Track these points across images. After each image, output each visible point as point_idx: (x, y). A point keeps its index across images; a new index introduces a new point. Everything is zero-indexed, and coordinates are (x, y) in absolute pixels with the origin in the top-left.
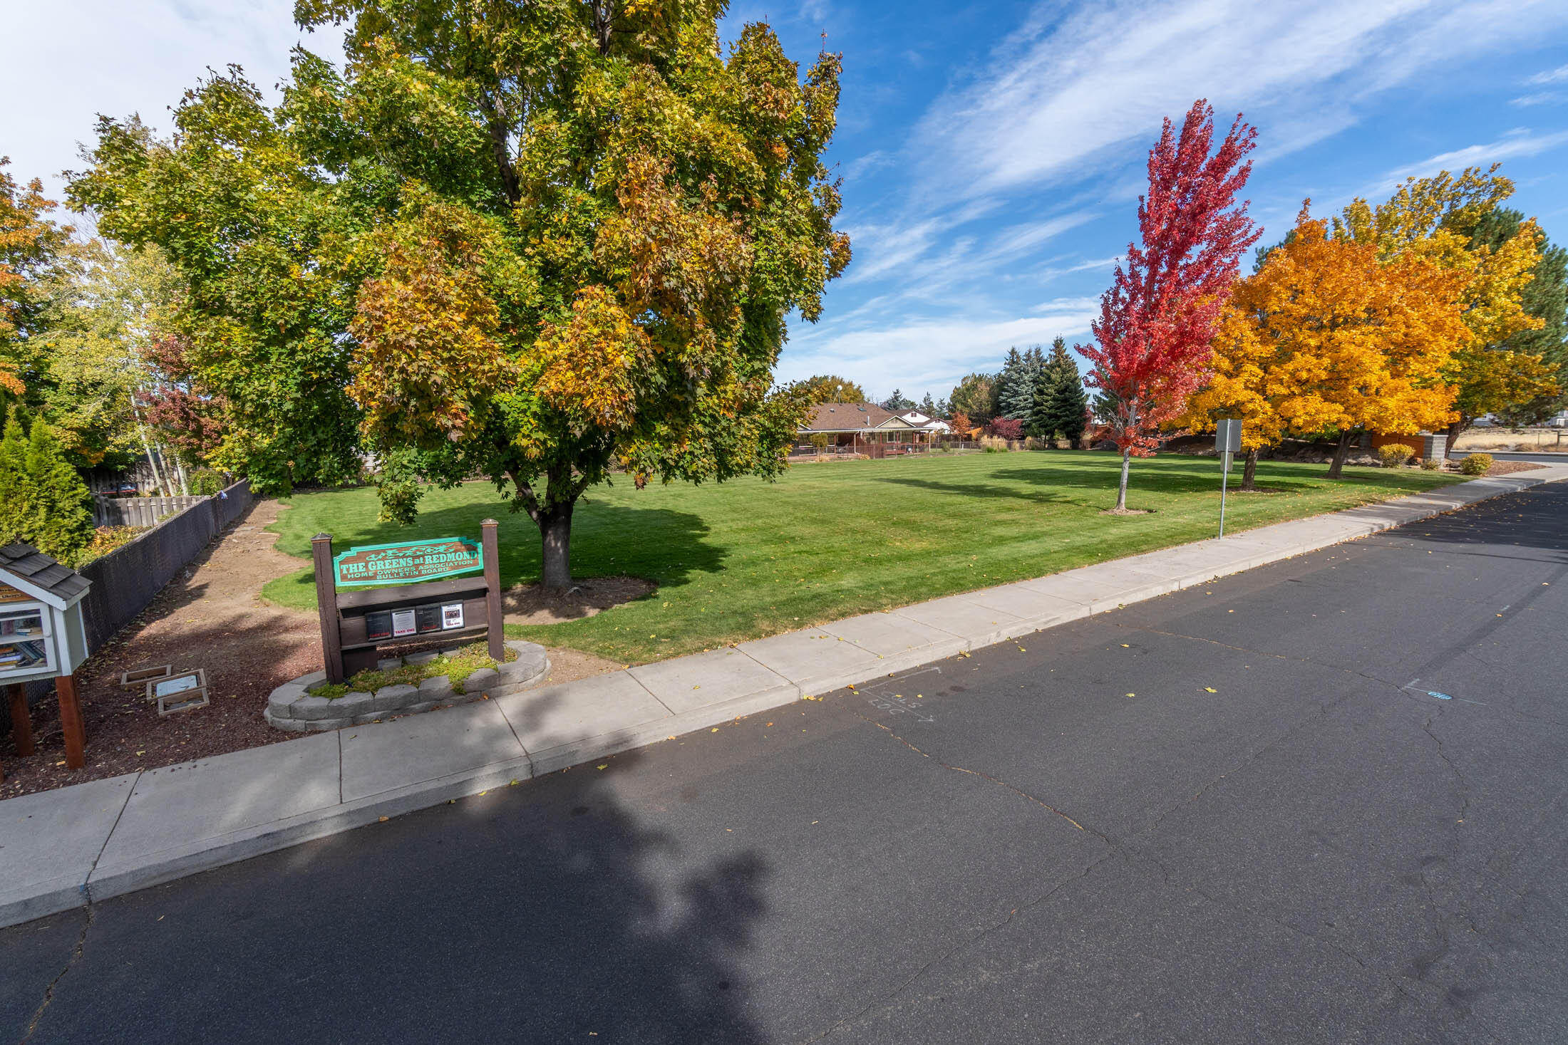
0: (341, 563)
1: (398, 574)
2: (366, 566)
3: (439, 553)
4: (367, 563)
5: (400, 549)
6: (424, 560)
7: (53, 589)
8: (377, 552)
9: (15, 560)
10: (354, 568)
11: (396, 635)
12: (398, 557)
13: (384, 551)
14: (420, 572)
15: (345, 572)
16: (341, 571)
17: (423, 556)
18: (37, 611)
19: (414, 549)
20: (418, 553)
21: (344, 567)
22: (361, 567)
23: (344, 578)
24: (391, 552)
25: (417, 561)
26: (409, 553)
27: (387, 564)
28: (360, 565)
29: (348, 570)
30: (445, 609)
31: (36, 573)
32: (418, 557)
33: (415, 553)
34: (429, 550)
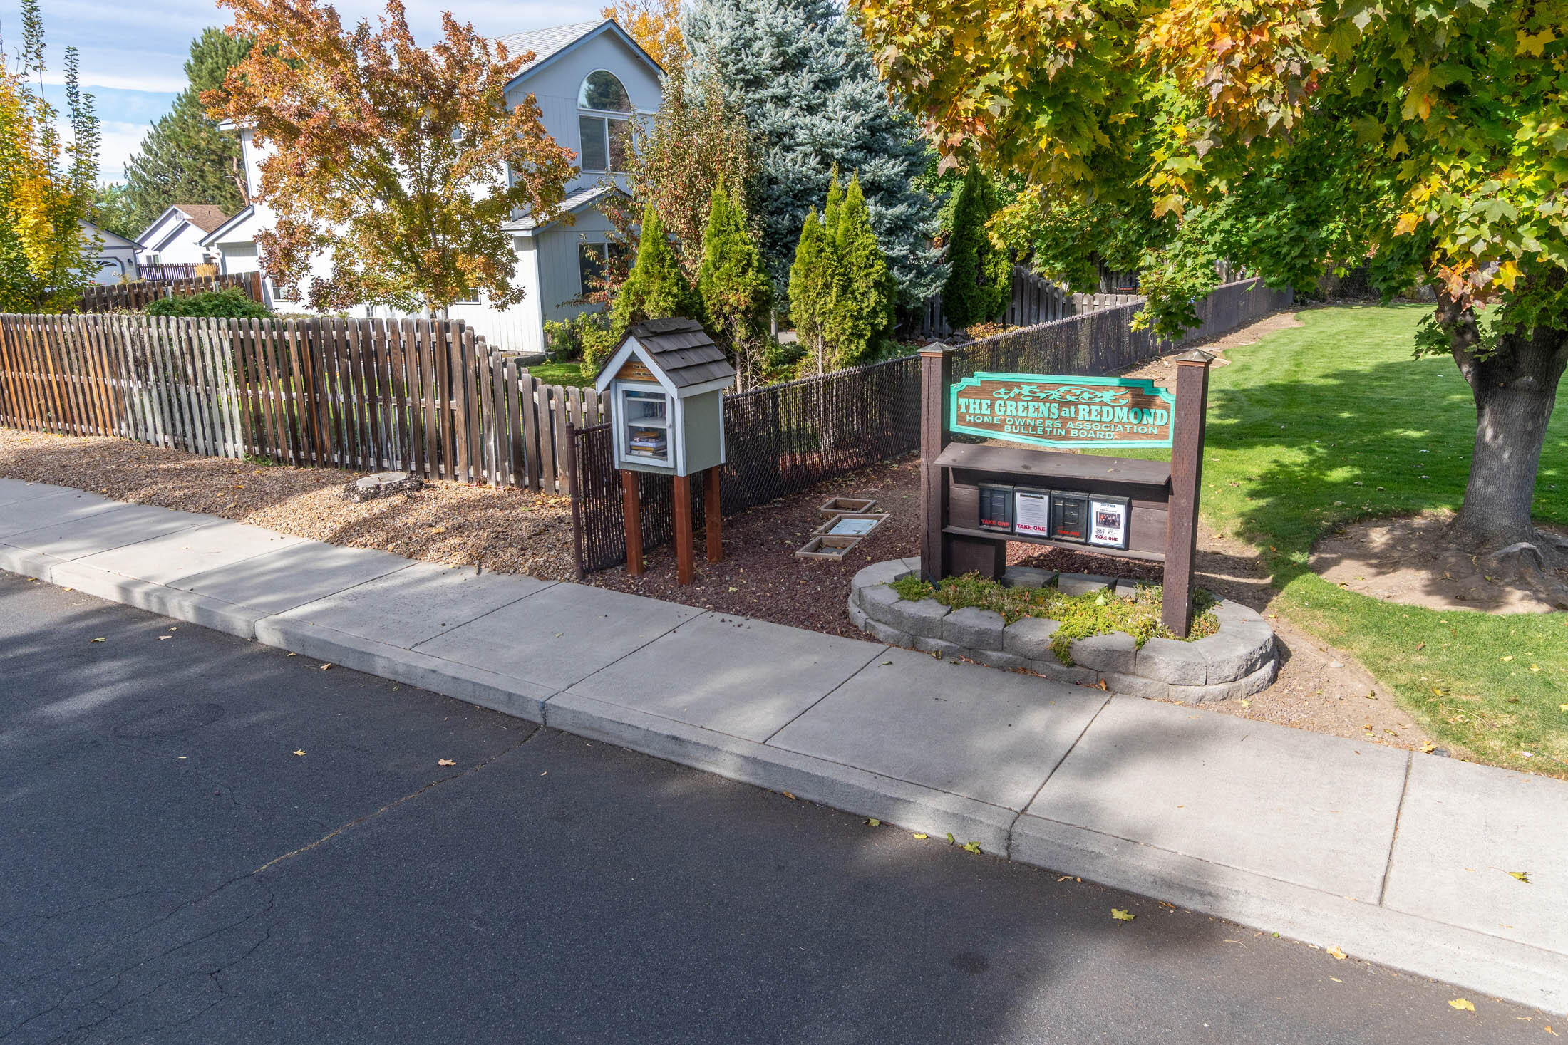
0: (960, 394)
1: (1035, 428)
2: (992, 407)
3: (1102, 404)
4: (993, 401)
5: (1042, 386)
6: (1077, 412)
7: (670, 372)
8: (1009, 386)
9: (656, 334)
10: (978, 407)
11: (1018, 530)
12: (1036, 399)
13: (1019, 385)
14: (1068, 432)
15: (963, 410)
16: (959, 407)
17: (1076, 404)
18: (662, 396)
19: (1063, 389)
20: (1069, 398)
21: (963, 401)
22: (984, 407)
23: (961, 419)
24: (1027, 388)
25: (1066, 412)
26: (1055, 395)
27: (1021, 409)
28: (984, 402)
29: (967, 407)
30: (1096, 507)
31: (665, 352)
32: (1069, 404)
33: (1063, 396)
34: (1086, 396)
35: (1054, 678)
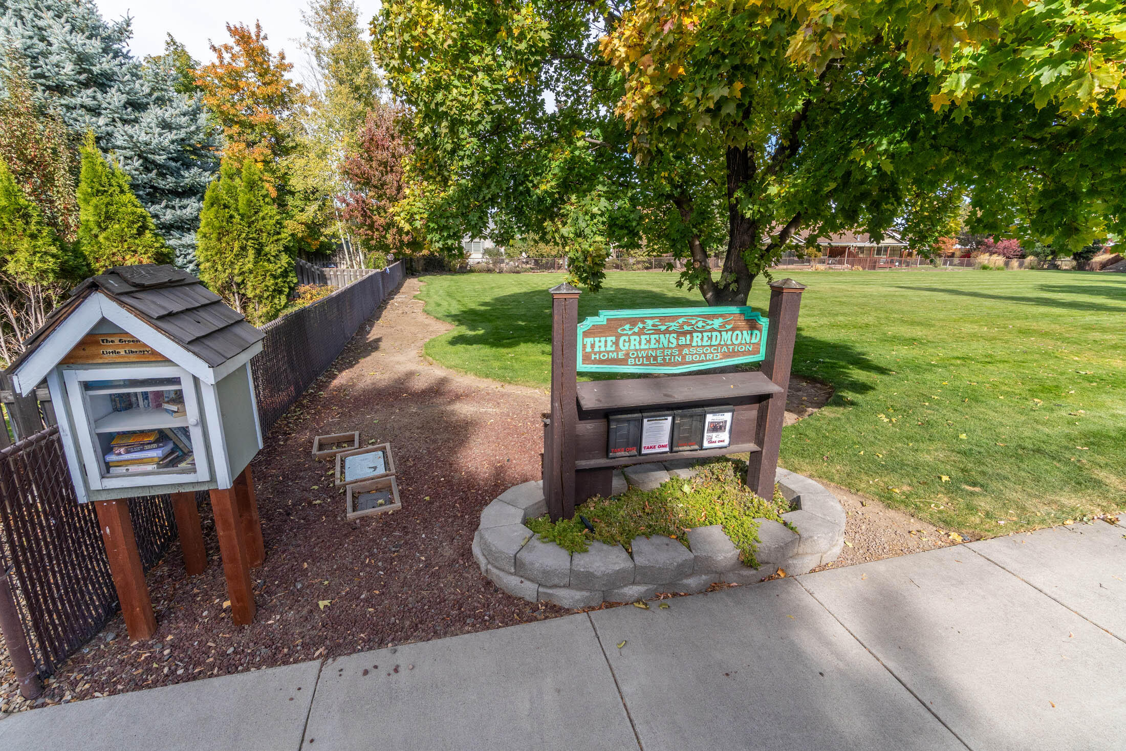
0: (586, 334)
1: (655, 358)
2: (616, 343)
3: (713, 330)
4: (618, 337)
5: (663, 319)
6: (691, 340)
7: (194, 344)
8: (633, 322)
10: (603, 345)
11: (644, 451)
12: (658, 332)
13: (642, 320)
14: (684, 357)
15: (588, 349)
16: (584, 346)
17: (691, 333)
18: (176, 381)
19: (681, 321)
20: (686, 328)
21: (589, 341)
22: (609, 344)
23: (587, 358)
24: (650, 322)
25: (682, 341)
26: (674, 326)
27: (643, 342)
28: (609, 339)
29: (593, 346)
30: (710, 418)
31: (171, 315)
32: (684, 334)
33: (681, 326)
34: (700, 324)
35: (745, 584)
